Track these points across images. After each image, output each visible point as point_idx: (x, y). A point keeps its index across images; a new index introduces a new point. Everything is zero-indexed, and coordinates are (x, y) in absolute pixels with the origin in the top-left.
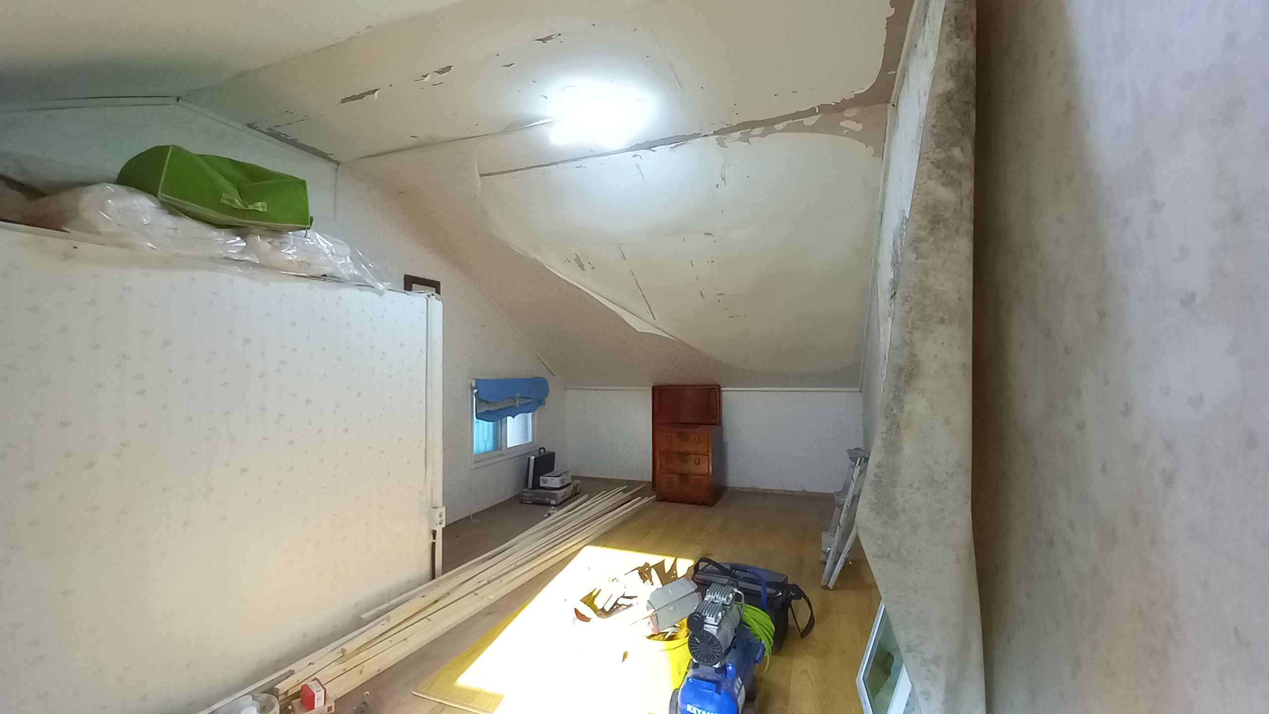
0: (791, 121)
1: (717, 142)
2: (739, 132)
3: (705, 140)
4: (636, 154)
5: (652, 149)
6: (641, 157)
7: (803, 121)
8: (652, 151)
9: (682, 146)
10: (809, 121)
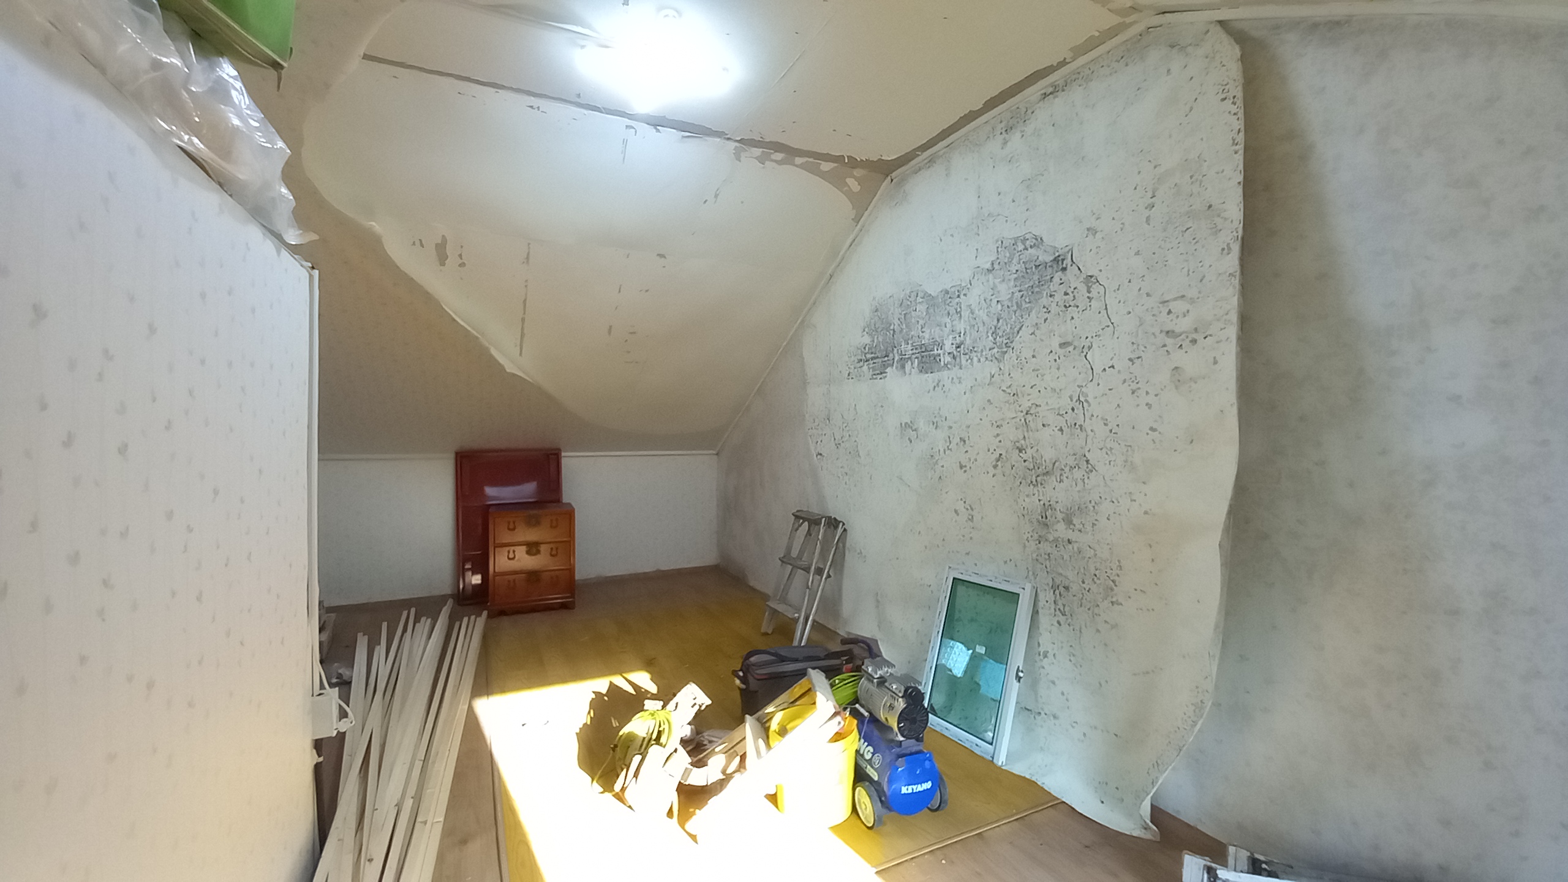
0: (811, 160)
1: (734, 152)
2: (761, 150)
3: (724, 143)
4: (633, 125)
5: (658, 127)
6: (636, 132)
7: (820, 164)
8: (655, 130)
9: (695, 139)
10: (826, 166)
